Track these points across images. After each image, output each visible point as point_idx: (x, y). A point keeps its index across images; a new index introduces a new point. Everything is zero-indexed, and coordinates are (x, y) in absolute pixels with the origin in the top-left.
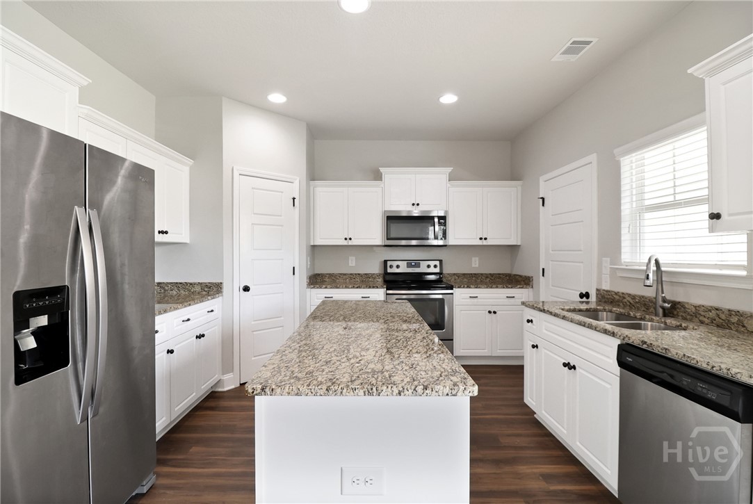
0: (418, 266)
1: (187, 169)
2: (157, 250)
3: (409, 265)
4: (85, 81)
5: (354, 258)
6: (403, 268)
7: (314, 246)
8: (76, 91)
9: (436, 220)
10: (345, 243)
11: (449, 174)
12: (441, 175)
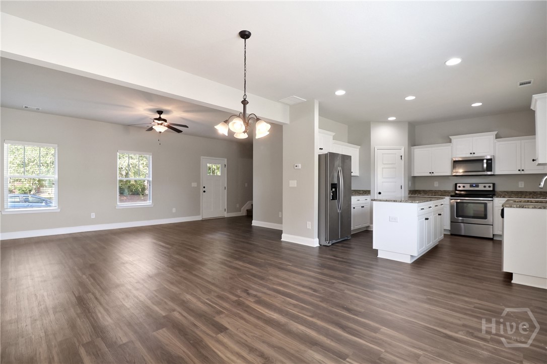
0: (477, 186)
1: (358, 150)
2: (352, 178)
3: (471, 186)
4: (334, 134)
5: (437, 182)
6: (468, 188)
7: (414, 177)
8: (332, 137)
9: (485, 161)
10: (430, 175)
11: (496, 135)
12: (490, 137)
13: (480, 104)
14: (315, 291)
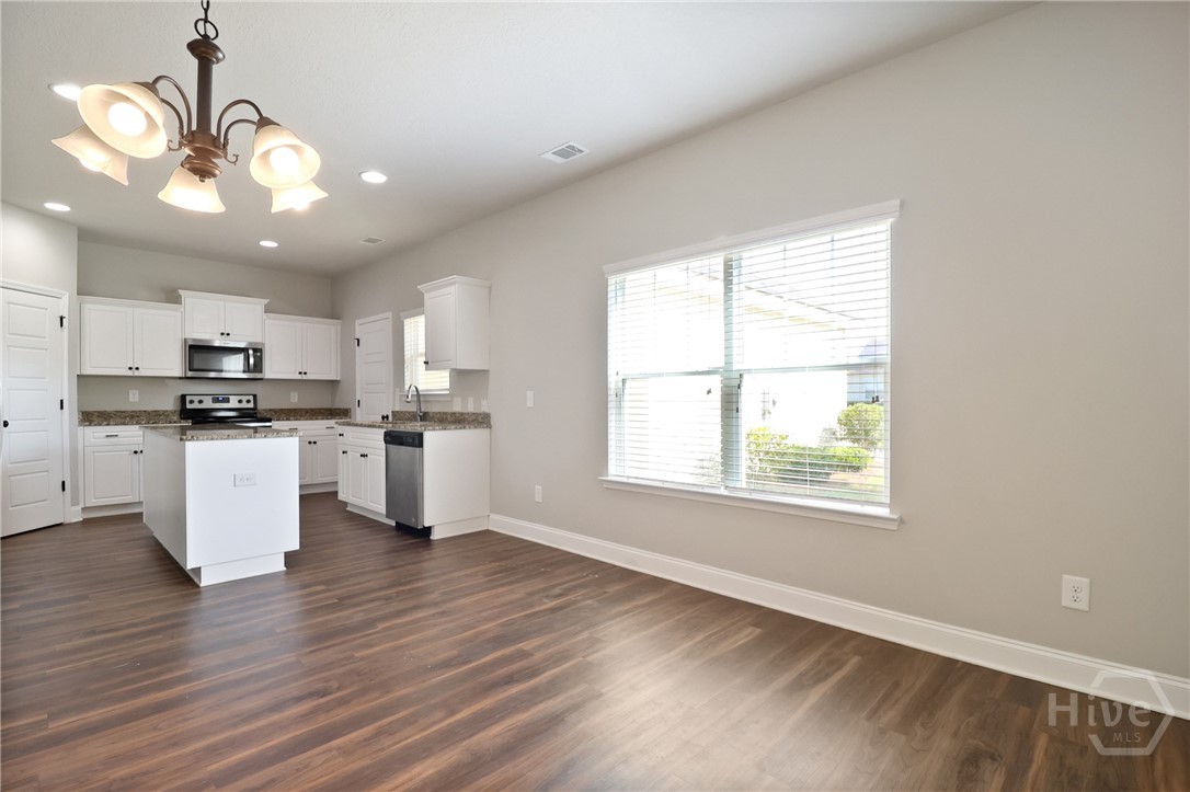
0: (225, 400)
3: (215, 400)
5: (138, 392)
6: (207, 404)
9: (251, 352)
10: (128, 373)
11: (266, 306)
12: (255, 306)
13: (274, 245)
14: (322, 693)
